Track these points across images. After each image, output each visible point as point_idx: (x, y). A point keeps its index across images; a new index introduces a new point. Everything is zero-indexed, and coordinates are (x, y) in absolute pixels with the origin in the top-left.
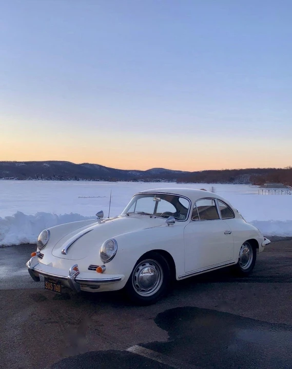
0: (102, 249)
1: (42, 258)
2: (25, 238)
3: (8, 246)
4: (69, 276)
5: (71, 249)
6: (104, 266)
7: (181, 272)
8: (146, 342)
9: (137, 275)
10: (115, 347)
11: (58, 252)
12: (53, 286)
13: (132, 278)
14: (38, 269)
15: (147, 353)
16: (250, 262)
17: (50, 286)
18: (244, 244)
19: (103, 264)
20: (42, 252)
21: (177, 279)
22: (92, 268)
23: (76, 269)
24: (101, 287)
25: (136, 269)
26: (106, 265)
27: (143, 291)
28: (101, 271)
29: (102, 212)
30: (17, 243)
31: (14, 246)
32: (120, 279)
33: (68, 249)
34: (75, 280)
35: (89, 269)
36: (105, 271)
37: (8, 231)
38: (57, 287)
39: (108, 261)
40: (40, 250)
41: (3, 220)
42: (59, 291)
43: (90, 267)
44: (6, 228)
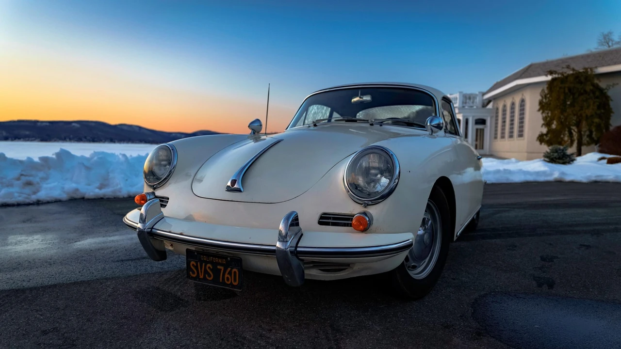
0: (347, 179)
1: (165, 206)
2: (77, 190)
3: (48, 203)
4: (278, 245)
12: (216, 272)
14: (162, 229)
17: (206, 272)
19: (360, 208)
20: (161, 193)
22: (327, 220)
23: (294, 222)
24: (358, 267)
26: (371, 211)
27: (414, 267)
30: (64, 197)
31: (57, 201)
32: (411, 245)
33: (244, 177)
34: (296, 253)
35: (320, 223)
36: (373, 227)
37: (45, 179)
38: (230, 273)
39: (375, 202)
40: (154, 189)
41: (36, 163)
42: (235, 284)
43: (321, 218)
44: (41, 174)
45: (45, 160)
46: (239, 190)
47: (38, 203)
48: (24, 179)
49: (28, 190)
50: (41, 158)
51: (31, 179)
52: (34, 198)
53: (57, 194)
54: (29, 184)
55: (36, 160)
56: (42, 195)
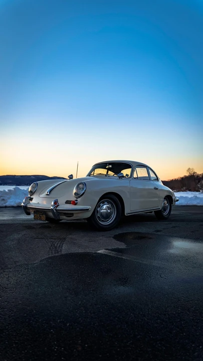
0: (74, 191)
1: (32, 200)
3: (9, 207)
4: (52, 207)
5: (52, 192)
6: (77, 200)
7: (128, 211)
8: (110, 248)
9: (99, 209)
10: (88, 250)
11: (43, 195)
12: (40, 216)
13: (95, 211)
14: (29, 206)
15: (113, 254)
16: (168, 211)
17: (38, 217)
18: (164, 199)
19: (76, 199)
20: (32, 197)
21: (126, 215)
22: (68, 202)
24: (75, 215)
25: (98, 206)
26: (78, 199)
27: (103, 221)
28: (75, 203)
29: (72, 175)
30: (15, 205)
31: (13, 207)
32: (88, 209)
33: (50, 191)
34: (56, 210)
35: (66, 203)
36: (78, 204)
37: (9, 198)
38: (43, 217)
39: (79, 197)
41: (6, 192)
44: (8, 196)
45: (10, 191)
46: (48, 195)
47: (6, 207)
48: (2, 198)
49: (3, 202)
50: (8, 190)
51: (4, 198)
52: (4, 205)
53: (13, 204)
54: (3, 200)
55: (7, 191)
56: (7, 204)
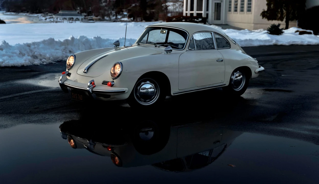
0: (111, 72)
1: (70, 76)
4: (88, 88)
5: (91, 69)
6: (113, 82)
7: (175, 90)
11: (81, 71)
12: (78, 96)
14: (67, 83)
16: (242, 87)
17: (76, 96)
19: (112, 80)
20: (70, 72)
21: (172, 94)
22: (105, 83)
24: (111, 97)
26: (115, 81)
28: (112, 86)
29: (118, 41)
32: (124, 91)
33: (88, 69)
34: (93, 91)
35: (103, 84)
36: (114, 86)
38: (80, 97)
39: (116, 78)
40: (69, 70)
42: (82, 100)
43: (103, 82)
46: (86, 73)
